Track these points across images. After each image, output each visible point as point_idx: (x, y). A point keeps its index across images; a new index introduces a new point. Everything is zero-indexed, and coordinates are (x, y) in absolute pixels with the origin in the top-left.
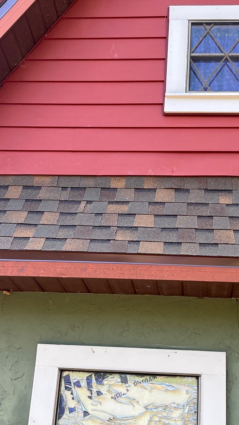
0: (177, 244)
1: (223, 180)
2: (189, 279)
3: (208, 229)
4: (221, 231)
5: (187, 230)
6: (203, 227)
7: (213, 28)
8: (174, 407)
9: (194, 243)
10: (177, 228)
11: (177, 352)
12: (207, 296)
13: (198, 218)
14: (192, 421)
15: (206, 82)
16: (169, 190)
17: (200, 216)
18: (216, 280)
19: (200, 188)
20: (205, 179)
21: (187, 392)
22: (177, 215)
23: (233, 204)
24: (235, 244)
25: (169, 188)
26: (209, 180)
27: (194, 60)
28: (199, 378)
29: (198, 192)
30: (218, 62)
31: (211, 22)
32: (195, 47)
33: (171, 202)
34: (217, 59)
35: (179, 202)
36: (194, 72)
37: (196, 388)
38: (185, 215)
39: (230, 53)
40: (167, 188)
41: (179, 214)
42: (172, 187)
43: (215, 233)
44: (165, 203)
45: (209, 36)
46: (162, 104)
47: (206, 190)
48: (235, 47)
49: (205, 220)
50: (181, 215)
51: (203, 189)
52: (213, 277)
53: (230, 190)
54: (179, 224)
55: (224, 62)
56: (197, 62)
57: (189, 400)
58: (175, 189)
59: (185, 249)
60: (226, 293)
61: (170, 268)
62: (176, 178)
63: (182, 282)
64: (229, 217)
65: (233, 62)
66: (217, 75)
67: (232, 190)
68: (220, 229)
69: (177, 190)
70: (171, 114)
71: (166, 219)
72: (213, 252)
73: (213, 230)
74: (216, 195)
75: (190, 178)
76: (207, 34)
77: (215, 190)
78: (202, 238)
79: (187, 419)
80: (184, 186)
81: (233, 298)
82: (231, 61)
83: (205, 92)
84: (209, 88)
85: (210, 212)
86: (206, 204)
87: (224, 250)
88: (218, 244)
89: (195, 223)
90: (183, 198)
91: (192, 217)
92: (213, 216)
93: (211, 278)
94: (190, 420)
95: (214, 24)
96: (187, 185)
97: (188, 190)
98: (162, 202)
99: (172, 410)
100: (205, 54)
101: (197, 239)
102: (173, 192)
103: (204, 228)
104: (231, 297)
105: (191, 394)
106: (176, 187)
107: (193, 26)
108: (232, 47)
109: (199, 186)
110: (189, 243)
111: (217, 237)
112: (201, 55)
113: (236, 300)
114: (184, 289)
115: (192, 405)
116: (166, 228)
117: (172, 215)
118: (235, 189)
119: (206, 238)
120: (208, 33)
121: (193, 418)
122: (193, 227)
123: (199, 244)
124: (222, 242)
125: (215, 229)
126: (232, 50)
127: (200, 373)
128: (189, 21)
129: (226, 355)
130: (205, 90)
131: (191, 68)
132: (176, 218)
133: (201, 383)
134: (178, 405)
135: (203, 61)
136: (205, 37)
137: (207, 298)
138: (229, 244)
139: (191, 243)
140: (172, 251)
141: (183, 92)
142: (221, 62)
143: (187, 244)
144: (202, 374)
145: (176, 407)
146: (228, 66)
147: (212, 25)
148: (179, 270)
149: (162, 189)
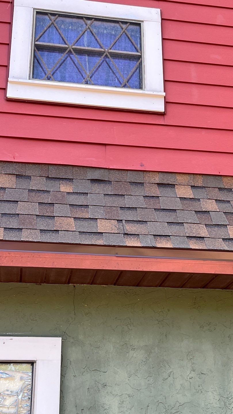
0: (18, 230)
1: (64, 169)
2: (29, 265)
3: (49, 216)
4: (62, 218)
5: (28, 216)
6: (43, 214)
7: (58, 19)
8: (8, 394)
9: (35, 229)
10: (18, 214)
11: (12, 339)
12: (45, 282)
13: (39, 205)
14: (26, 407)
15: (49, 72)
16: (10, 175)
17: (41, 203)
18: (56, 266)
19: (42, 175)
20: (47, 166)
21: (21, 379)
22: (18, 201)
23: (74, 192)
24: (75, 231)
25: (10, 174)
26: (51, 168)
27: (38, 48)
28: (34, 364)
29: (39, 179)
30: (62, 53)
31: (56, 13)
32: (39, 35)
33: (12, 188)
34: (61, 50)
35: (20, 188)
36: (38, 60)
37: (31, 374)
38: (26, 202)
39: (74, 45)
40: (8, 174)
41: (19, 200)
42: (13, 173)
43: (55, 220)
44: (6, 188)
45: (53, 26)
46: (5, 89)
47: (48, 177)
48: (78, 40)
49: (46, 207)
50: (22, 201)
51: (44, 177)
52: (53, 263)
53: (71, 179)
54: (20, 210)
55: (67, 54)
56: (41, 51)
57: (23, 387)
58: (16, 175)
59: (26, 235)
60: (64, 279)
61: (9, 254)
62: (18, 164)
63: (21, 269)
64: (69, 205)
65: (76, 55)
66: (60, 65)
67: (73, 179)
68: (61, 217)
69: (18, 176)
70: (14, 100)
71: (6, 204)
72: (53, 239)
73: (54, 217)
74: (57, 183)
75: (31, 165)
76: (51, 25)
77: (56, 178)
78: (43, 224)
79: (20, 406)
80: (25, 172)
81: (70, 284)
82: (74, 54)
83: (49, 81)
84: (52, 77)
85: (51, 199)
86: (47, 191)
87: (64, 237)
88: (59, 231)
89: (36, 210)
90: (24, 184)
91: (33, 203)
92: (54, 204)
93: (51, 264)
94: (23, 406)
95: (58, 15)
96: (28, 172)
97: (29, 177)
98: (3, 188)
99: (5, 397)
100: (49, 43)
101: (38, 225)
102: (14, 178)
103: (45, 215)
104: (69, 283)
105: (26, 380)
106: (18, 173)
107: (38, 15)
108: (76, 40)
109: (41, 173)
110: (30, 229)
111: (58, 224)
112: (45, 44)
113: (73, 286)
114: (23, 275)
115: (25, 392)
116: (6, 214)
117: (13, 201)
118: (75, 178)
119: (47, 225)
120: (53, 23)
121: (26, 405)
122: (34, 213)
123: (40, 230)
124: (63, 228)
125: (56, 216)
126: (75, 43)
127: (35, 359)
128: (34, 9)
129: (62, 340)
130: (49, 79)
131: (35, 56)
132: (17, 204)
133: (35, 368)
134: (12, 392)
135: (47, 50)
136: (49, 27)
137: (45, 284)
138: (70, 231)
139: (31, 229)
140: (12, 236)
141: (27, 79)
142: (65, 53)
143: (27, 230)
144: (37, 360)
145: (9, 395)
146: (71, 58)
147: (57, 16)
148: (19, 256)
149: (2, 175)
